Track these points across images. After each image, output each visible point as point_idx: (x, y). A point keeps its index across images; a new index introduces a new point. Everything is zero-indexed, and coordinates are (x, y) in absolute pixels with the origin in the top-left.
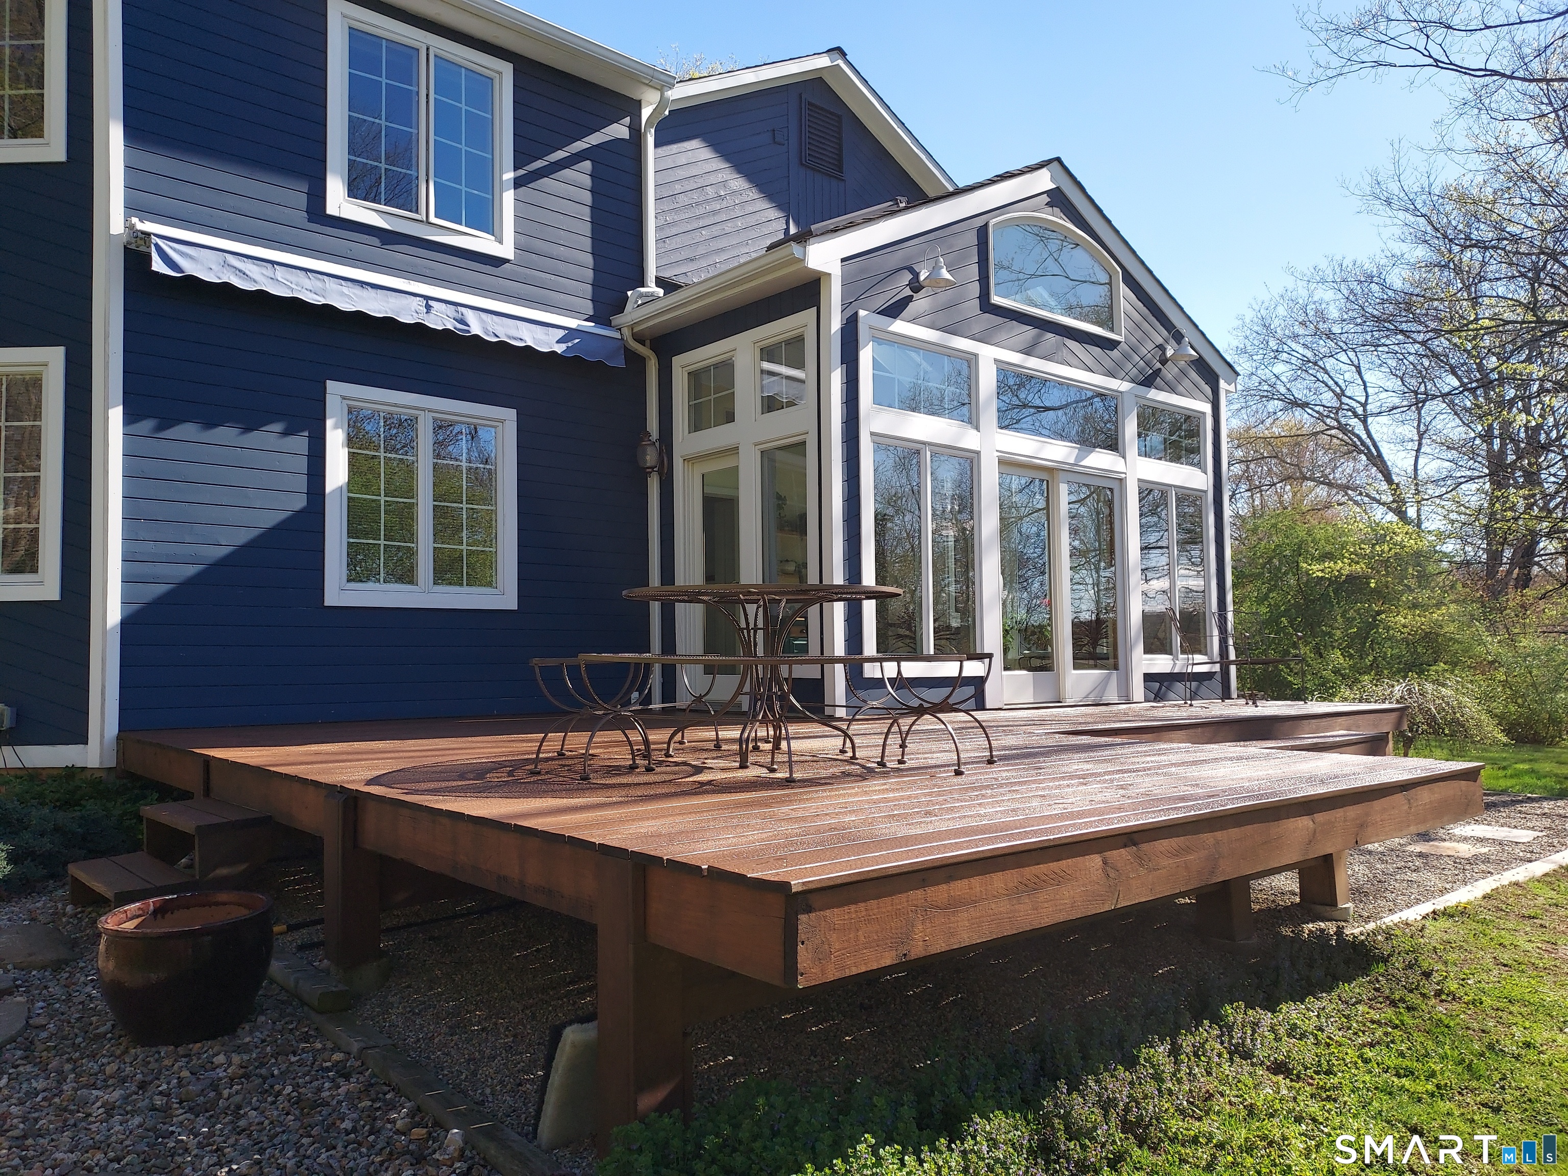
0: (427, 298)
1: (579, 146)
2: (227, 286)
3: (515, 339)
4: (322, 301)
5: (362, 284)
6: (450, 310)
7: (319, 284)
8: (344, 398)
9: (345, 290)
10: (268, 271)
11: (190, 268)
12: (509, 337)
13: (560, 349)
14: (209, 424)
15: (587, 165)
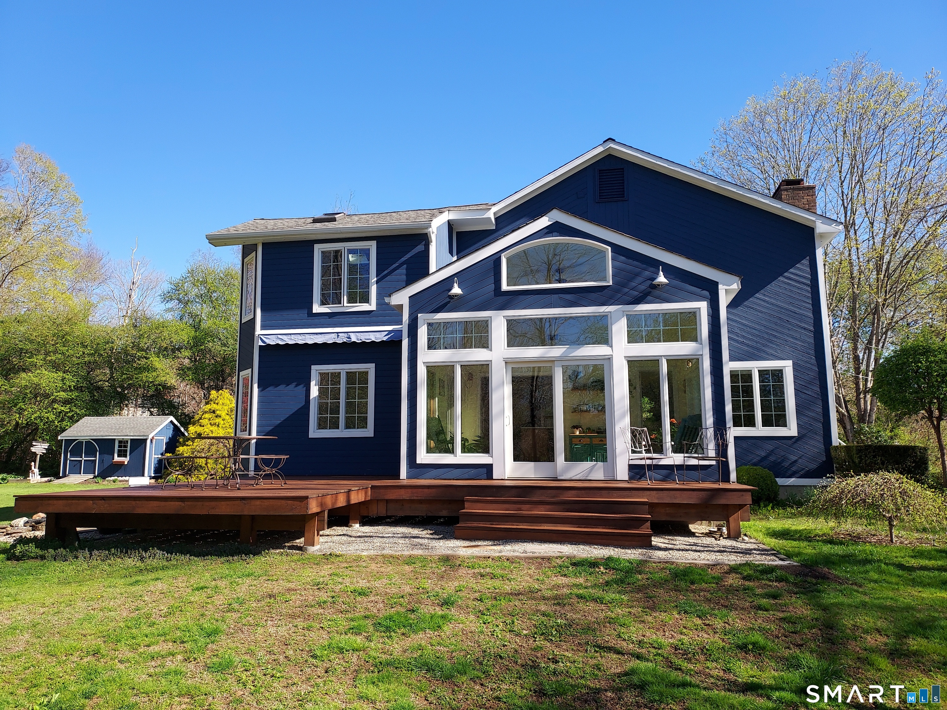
0: (337, 333)
1: (403, 259)
2: (278, 345)
3: (368, 339)
4: (305, 342)
5: (317, 334)
6: (346, 335)
7: (304, 337)
8: (317, 370)
9: (312, 337)
10: (289, 337)
11: (268, 342)
12: (366, 339)
13: (385, 339)
14: (277, 385)
15: (405, 266)
